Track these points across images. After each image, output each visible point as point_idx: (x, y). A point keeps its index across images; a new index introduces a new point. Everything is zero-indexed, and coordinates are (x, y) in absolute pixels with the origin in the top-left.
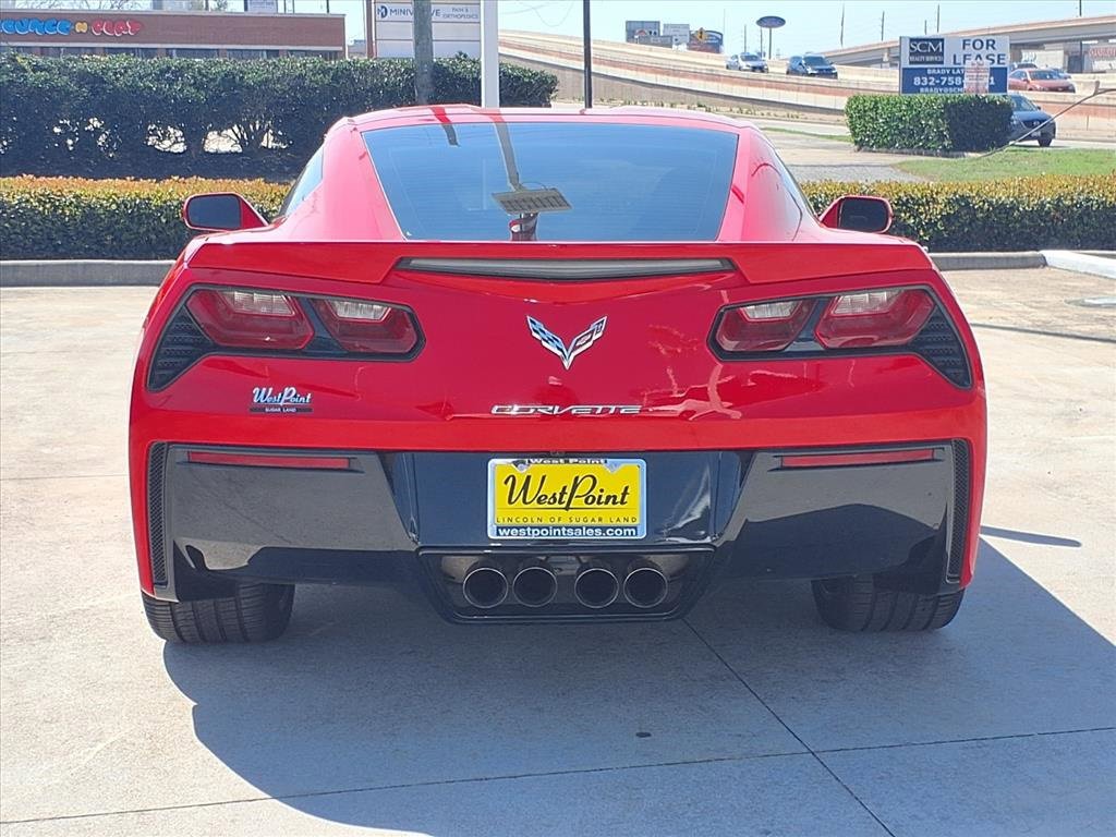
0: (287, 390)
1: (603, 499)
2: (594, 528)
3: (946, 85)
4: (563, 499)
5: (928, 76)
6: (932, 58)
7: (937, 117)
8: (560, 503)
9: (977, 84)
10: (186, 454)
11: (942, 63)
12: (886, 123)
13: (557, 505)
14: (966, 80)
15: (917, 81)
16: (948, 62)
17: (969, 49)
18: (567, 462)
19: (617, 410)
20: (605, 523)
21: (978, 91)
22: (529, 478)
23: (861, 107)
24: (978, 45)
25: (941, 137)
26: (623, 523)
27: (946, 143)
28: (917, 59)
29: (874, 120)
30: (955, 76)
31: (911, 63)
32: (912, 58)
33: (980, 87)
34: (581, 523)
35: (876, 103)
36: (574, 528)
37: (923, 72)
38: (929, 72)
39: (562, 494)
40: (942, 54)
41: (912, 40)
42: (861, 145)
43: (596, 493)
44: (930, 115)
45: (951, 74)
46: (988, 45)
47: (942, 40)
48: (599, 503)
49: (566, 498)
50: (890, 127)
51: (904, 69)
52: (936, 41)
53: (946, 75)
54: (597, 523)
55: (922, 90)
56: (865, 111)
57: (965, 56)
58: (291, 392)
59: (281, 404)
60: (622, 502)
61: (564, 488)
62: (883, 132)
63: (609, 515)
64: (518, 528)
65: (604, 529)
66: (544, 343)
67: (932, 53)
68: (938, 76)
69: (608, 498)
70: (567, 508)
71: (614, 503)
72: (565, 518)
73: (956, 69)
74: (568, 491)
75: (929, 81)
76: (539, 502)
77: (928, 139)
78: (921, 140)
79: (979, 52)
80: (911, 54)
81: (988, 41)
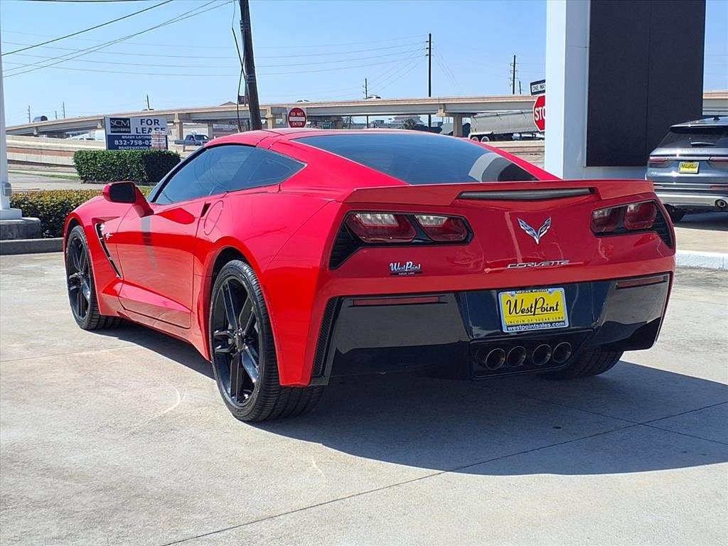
0: (408, 263)
1: (549, 309)
2: (547, 323)
3: (133, 145)
4: (531, 310)
5: (122, 140)
6: (124, 130)
7: (138, 163)
8: (531, 312)
9: (159, 144)
10: (352, 301)
11: (130, 132)
12: (103, 166)
13: (529, 313)
14: (152, 141)
15: (116, 142)
16: (133, 132)
17: (144, 125)
18: (532, 291)
19: (560, 263)
20: (551, 320)
21: (160, 148)
22: (516, 301)
23: (84, 157)
24: (149, 122)
25: (141, 174)
26: (558, 320)
27: (145, 177)
28: (115, 130)
29: (94, 165)
30: (138, 140)
31: (112, 132)
32: (113, 130)
33: (161, 146)
34: (541, 321)
35: (95, 155)
36: (539, 324)
37: (119, 138)
38: (123, 137)
39: (531, 307)
40: (129, 127)
41: (111, 119)
42: (85, 180)
43: (545, 306)
44: (134, 162)
45: (135, 139)
46: (155, 123)
47: (129, 119)
48: (547, 311)
49: (533, 310)
50: (106, 169)
51: (108, 136)
52: (125, 120)
53: (133, 139)
54: (547, 321)
55: (120, 148)
56: (87, 160)
57: (143, 128)
58: (410, 264)
59: (406, 270)
60: (557, 310)
61: (532, 305)
62: (101, 172)
63: (552, 317)
64: (516, 326)
65: (551, 323)
66: (527, 232)
67: (124, 127)
68: (128, 140)
69: (551, 308)
70: (534, 314)
71: (553, 310)
72: (534, 319)
73: (138, 136)
74: (533, 306)
75: (124, 142)
76: (522, 312)
77: (132, 176)
78: (128, 176)
79: (150, 126)
80: (111, 127)
81: (155, 120)
